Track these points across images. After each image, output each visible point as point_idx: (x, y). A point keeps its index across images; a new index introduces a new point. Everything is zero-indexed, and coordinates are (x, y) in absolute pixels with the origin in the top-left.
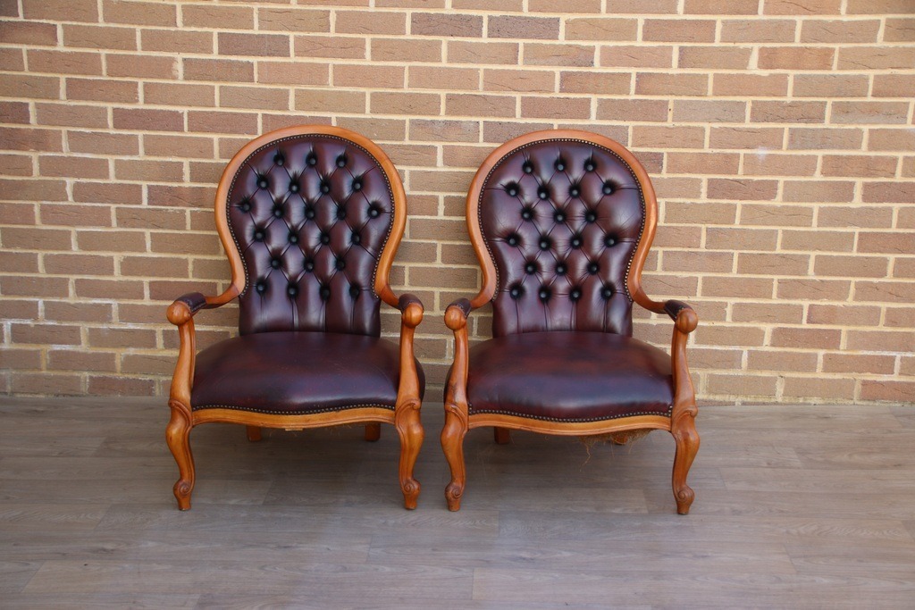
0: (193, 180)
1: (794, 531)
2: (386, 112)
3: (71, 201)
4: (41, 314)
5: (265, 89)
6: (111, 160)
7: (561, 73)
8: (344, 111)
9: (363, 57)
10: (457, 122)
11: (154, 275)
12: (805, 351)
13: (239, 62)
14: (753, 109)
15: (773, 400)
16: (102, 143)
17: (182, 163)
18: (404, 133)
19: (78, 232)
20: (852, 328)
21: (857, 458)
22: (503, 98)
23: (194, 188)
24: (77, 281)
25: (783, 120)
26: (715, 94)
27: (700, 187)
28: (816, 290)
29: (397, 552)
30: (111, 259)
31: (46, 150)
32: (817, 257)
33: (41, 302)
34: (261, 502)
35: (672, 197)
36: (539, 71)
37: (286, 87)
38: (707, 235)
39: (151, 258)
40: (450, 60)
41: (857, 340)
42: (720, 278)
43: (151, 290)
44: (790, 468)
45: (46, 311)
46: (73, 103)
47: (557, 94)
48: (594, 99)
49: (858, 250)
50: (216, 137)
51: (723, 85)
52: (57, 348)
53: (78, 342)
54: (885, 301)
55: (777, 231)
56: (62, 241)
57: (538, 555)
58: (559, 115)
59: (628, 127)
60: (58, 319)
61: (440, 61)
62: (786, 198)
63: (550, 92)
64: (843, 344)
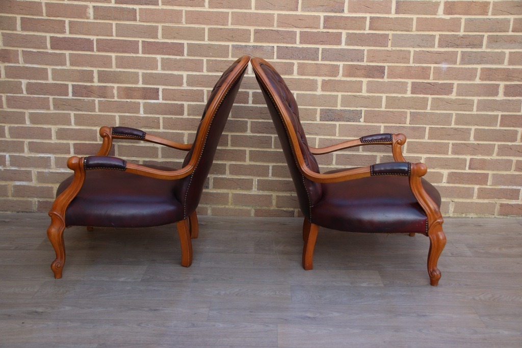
0: (99, 81)
1: (477, 298)
2: (217, 40)
3: (25, 94)
4: (8, 163)
5: (144, 25)
6: (49, 69)
7: (324, 17)
8: (192, 39)
9: (204, 6)
10: (261, 46)
11: (76, 140)
12: (467, 186)
13: (127, 8)
14: (439, 39)
15: (447, 215)
16: (44, 58)
17: (93, 71)
18: (228, 53)
19: (30, 113)
20: (495, 172)
21: (504, 251)
22: (289, 32)
23: (100, 86)
24: (29, 143)
25: (458, 46)
26: (417, 30)
27: (407, 87)
28: (475, 149)
29: (227, 313)
30: (50, 129)
31: (9, 62)
32: (476, 130)
33: (7, 155)
34: (140, 280)
35: (390, 93)
36: (311, 16)
37: (157, 24)
38: (411, 116)
39: (74, 129)
40: (256, 8)
41: (498, 179)
42: (418, 142)
43: (75, 149)
44: (466, 256)
45: (11, 161)
46: (25, 33)
47: (322, 30)
48: (344, 33)
49: (500, 126)
50: (113, 55)
51: (422, 24)
52: (18, 183)
53: (31, 180)
54: (515, 156)
55: (452, 114)
56: (20, 118)
57: (318, 315)
58: (323, 43)
59: (364, 50)
60: (18, 166)
61: (251, 9)
62: (458, 94)
63: (317, 28)
64: (490, 182)
